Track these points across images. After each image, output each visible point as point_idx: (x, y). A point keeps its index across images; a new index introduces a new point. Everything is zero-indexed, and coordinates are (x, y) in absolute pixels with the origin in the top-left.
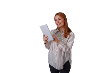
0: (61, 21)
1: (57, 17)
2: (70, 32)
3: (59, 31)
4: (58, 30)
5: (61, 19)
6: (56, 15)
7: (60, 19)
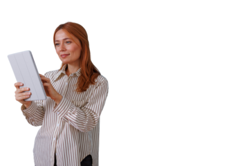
0: (69, 47)
1: (60, 35)
2: (96, 77)
3: (64, 72)
4: (62, 71)
5: (71, 42)
6: (59, 29)
7: (68, 40)
